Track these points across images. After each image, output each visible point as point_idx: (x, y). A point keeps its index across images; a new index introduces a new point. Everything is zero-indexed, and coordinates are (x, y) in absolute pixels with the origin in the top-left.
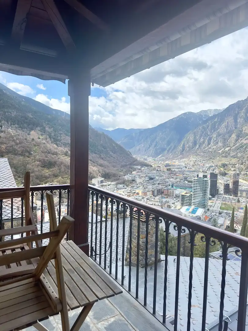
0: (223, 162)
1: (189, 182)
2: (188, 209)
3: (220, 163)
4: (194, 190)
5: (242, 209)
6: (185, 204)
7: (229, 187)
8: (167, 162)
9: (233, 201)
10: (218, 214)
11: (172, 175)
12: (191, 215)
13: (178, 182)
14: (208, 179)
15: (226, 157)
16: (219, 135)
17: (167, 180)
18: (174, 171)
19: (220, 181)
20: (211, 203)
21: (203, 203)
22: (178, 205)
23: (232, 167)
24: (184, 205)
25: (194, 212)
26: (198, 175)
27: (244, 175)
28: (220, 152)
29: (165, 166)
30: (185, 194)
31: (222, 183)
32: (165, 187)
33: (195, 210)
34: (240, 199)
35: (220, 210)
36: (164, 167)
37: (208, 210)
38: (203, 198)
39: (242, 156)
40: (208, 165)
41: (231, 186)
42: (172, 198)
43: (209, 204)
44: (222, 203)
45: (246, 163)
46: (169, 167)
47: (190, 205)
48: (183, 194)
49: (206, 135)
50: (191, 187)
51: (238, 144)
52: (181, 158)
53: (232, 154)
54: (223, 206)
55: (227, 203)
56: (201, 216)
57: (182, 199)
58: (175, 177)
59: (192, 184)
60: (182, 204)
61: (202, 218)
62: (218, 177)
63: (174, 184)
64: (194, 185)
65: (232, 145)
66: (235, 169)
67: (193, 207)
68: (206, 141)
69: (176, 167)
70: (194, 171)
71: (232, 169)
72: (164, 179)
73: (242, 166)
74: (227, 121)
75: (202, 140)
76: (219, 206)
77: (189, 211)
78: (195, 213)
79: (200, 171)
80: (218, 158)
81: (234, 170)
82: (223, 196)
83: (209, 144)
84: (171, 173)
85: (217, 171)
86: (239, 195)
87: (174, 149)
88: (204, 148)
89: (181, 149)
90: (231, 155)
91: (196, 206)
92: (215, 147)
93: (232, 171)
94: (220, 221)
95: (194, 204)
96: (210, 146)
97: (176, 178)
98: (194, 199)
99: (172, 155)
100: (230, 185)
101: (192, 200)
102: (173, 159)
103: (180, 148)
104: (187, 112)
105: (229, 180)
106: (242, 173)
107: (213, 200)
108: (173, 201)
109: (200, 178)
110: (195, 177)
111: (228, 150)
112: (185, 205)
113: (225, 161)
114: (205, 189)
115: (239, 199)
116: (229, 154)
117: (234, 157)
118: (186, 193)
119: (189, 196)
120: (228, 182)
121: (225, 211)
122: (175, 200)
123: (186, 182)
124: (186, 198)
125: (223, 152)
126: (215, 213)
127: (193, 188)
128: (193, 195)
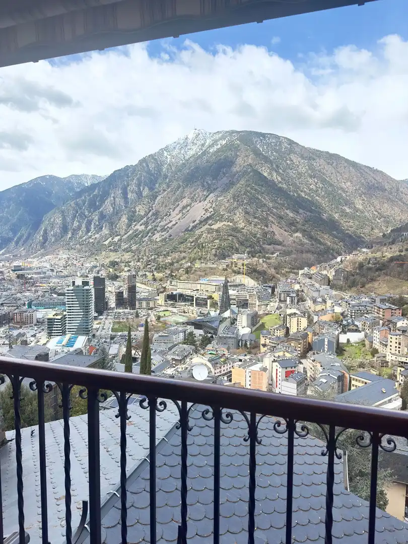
0: (112, 259)
1: (59, 294)
2: (60, 342)
3: (107, 261)
4: (68, 307)
5: (142, 326)
6: (54, 333)
7: (123, 296)
8: (16, 263)
9: (130, 317)
10: (108, 340)
11: (27, 285)
12: (66, 349)
13: (40, 298)
14: (91, 287)
15: (115, 251)
16: (102, 217)
17: (19, 295)
18: (31, 278)
19: (110, 289)
20: (97, 324)
21: (84, 327)
22: (43, 337)
23: (125, 266)
24: (52, 335)
25: (70, 343)
26: (74, 283)
27: (142, 276)
28: (106, 243)
29: (12, 270)
30: (54, 316)
31: (113, 291)
32: (15, 309)
33: (73, 340)
34: (140, 311)
35: (112, 333)
36: (11, 272)
37: (94, 335)
38: (84, 319)
39: (138, 249)
40: (89, 265)
41: (125, 295)
42: (30, 327)
43: (94, 327)
44: (114, 323)
45: (143, 259)
46: (20, 272)
47: (64, 333)
48: (51, 316)
49: (82, 215)
50: (64, 304)
51: (131, 232)
52: (43, 255)
53: (124, 246)
54: (117, 326)
55: (121, 320)
56: (82, 349)
57: (48, 325)
58: (33, 289)
59: (65, 298)
60: (50, 335)
61: (84, 351)
62: (107, 282)
63: (33, 301)
64: (68, 299)
65: (122, 232)
66: (129, 268)
67: (68, 336)
68: (84, 226)
69: (34, 271)
70: (67, 276)
71: (126, 269)
72: (12, 295)
73: (138, 264)
74: (112, 195)
75: (76, 224)
76: (111, 328)
77: (63, 344)
78: (72, 346)
79: (77, 276)
80: (105, 252)
81: (129, 271)
82: (116, 310)
83: (88, 230)
84: (26, 283)
85: (103, 274)
86: (137, 306)
87: (28, 238)
88: (81, 237)
89: (41, 238)
90: (123, 248)
91: (73, 334)
92: (97, 236)
93: (125, 271)
94: (113, 350)
95: (71, 331)
96: (90, 234)
97: (36, 291)
98: (69, 323)
99: (24, 249)
100: (124, 293)
101: (67, 324)
102: (27, 257)
103: (39, 237)
104: (47, 176)
105: (122, 287)
106: (140, 273)
107: (101, 319)
108: (33, 332)
109: (78, 286)
110: (68, 286)
111: (118, 241)
112: (55, 335)
113: (114, 257)
114: (87, 304)
115: (137, 312)
116: (120, 246)
117: (126, 250)
118: (56, 315)
119: (61, 318)
120: (121, 289)
121: (119, 334)
122: (36, 329)
123: (55, 296)
124: (56, 322)
125: (111, 244)
126: (104, 340)
127: (67, 305)
128: (67, 316)
